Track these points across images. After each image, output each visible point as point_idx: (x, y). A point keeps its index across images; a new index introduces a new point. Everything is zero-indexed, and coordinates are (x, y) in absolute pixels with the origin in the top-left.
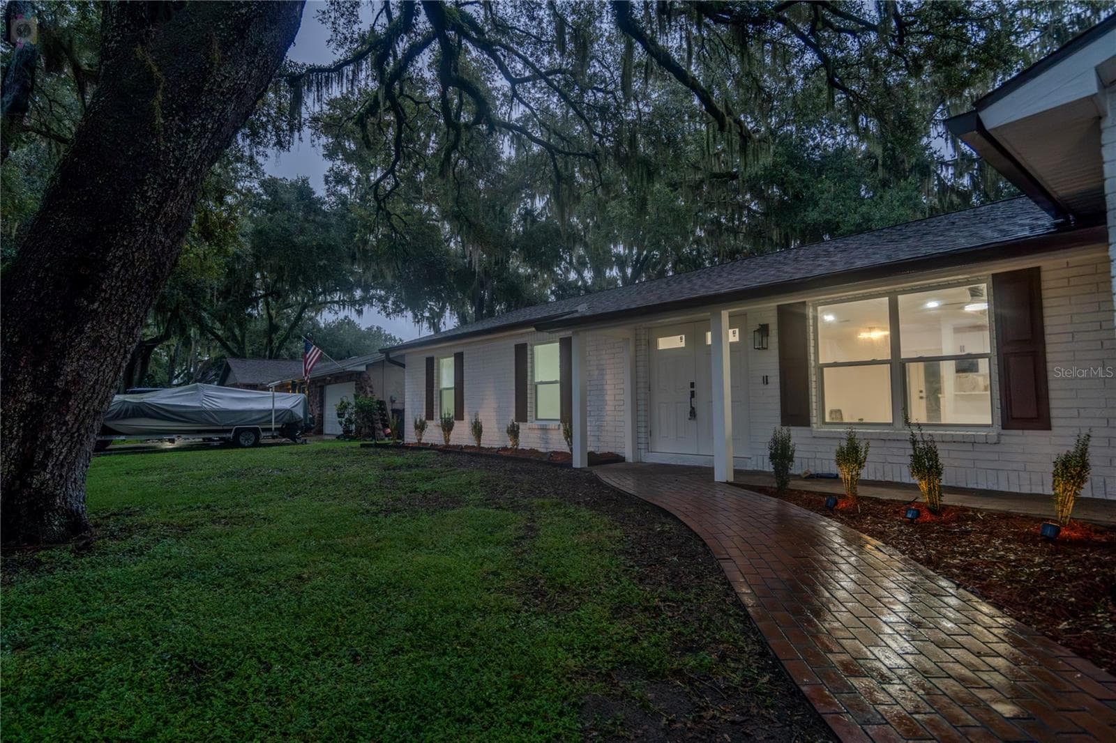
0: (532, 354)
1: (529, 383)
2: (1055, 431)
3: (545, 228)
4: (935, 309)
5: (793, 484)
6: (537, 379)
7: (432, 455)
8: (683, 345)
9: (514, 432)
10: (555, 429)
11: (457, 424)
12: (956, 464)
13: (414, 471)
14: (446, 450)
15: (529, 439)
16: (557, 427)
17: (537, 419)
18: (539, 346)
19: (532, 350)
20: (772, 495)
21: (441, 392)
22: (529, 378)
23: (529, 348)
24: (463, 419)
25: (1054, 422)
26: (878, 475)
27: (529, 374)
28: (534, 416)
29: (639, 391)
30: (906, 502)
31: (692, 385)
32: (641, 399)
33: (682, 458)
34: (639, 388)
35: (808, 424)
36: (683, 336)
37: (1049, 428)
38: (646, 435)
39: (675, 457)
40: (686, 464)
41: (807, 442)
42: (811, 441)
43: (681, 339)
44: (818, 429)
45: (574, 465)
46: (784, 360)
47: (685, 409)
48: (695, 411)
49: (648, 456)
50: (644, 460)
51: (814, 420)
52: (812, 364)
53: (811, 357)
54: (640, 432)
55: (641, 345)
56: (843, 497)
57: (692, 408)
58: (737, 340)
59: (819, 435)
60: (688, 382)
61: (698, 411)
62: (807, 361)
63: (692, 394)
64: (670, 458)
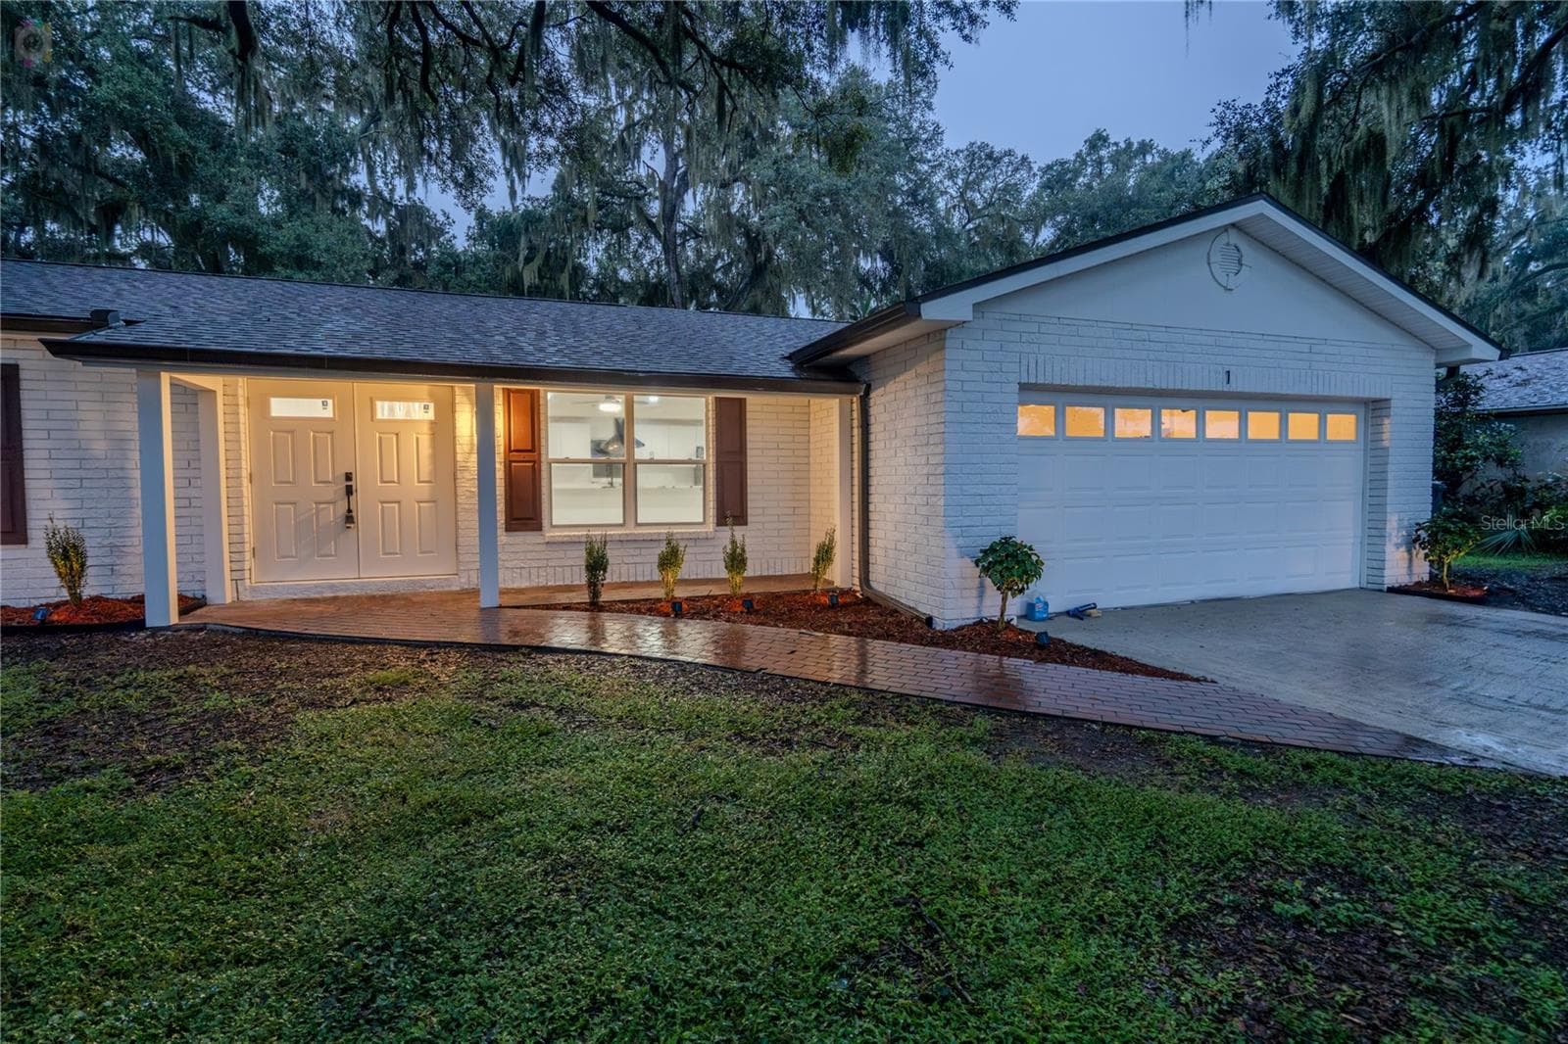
5: (605, 596)
8: (328, 413)
20: (586, 610)
25: (749, 519)
29: (233, 482)
30: (708, 597)
31: (348, 477)
32: (240, 497)
33: (332, 587)
34: (234, 478)
35: (539, 528)
36: (330, 402)
37: (746, 524)
38: (248, 556)
39: (316, 586)
40: (342, 594)
41: (538, 548)
42: (543, 547)
43: (324, 404)
44: (549, 534)
45: (151, 621)
46: (510, 451)
47: (334, 513)
48: (354, 514)
49: (253, 589)
50: (245, 597)
51: (545, 523)
52: (543, 459)
53: (543, 451)
54: (237, 552)
55: (238, 405)
56: (659, 600)
57: (349, 511)
58: (433, 418)
59: (552, 540)
60: (342, 471)
61: (360, 515)
62: (540, 454)
63: (349, 491)
64: (308, 589)
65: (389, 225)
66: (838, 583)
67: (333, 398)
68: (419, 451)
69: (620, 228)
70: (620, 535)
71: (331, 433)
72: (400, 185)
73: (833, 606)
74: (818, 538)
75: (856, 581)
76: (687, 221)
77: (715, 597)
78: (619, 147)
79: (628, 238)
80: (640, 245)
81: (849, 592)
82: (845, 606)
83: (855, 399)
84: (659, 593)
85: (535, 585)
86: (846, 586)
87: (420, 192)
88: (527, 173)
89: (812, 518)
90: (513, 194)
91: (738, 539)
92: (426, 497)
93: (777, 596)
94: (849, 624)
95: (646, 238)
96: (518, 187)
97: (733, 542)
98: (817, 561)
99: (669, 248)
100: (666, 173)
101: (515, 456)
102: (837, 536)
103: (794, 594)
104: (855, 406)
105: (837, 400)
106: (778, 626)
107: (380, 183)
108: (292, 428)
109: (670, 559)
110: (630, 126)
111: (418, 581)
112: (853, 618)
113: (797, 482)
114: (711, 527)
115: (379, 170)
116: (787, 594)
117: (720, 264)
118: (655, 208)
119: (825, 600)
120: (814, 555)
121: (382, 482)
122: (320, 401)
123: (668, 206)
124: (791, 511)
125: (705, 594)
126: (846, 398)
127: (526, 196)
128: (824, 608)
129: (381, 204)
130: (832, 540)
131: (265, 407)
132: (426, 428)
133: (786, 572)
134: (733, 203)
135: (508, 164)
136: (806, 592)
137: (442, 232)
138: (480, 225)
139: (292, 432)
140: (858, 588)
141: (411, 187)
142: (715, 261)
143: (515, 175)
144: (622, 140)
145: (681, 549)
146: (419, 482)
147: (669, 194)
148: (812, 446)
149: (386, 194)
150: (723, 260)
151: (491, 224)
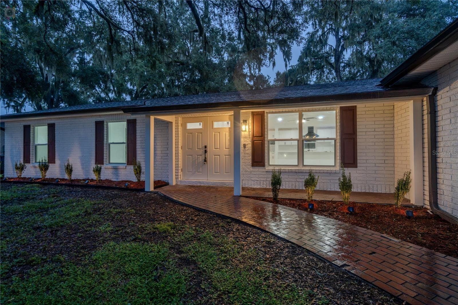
0: (107, 127)
1: (105, 143)
2: (358, 168)
3: (92, 69)
4: (322, 119)
5: (281, 196)
6: (110, 141)
7: (37, 188)
8: (201, 127)
9: (98, 171)
10: (123, 169)
11: (51, 165)
12: (324, 181)
13: (27, 203)
14: (45, 183)
15: (107, 174)
16: (124, 167)
17: (110, 163)
18: (111, 123)
19: (107, 125)
20: (271, 202)
21: (36, 146)
22: (105, 140)
23: (105, 123)
24: (55, 163)
25: (358, 165)
26: (293, 187)
27: (105, 138)
28: (108, 162)
29: (177, 149)
30: (331, 201)
31: (206, 147)
32: (178, 153)
33: (200, 182)
34: (177, 148)
35: (263, 165)
36: (201, 123)
37: (356, 167)
38: (180, 171)
39: (196, 182)
40: (202, 185)
41: (263, 173)
42: (265, 173)
43: (200, 124)
44: (268, 168)
45: (146, 190)
46: (254, 137)
47: (201, 159)
48: (207, 159)
49: (181, 181)
50: (179, 183)
51: (266, 164)
52: (266, 139)
53: (266, 136)
54: (177, 170)
55: (178, 126)
56: (305, 201)
57: (205, 158)
58: (230, 127)
59: (268, 170)
60: (204, 146)
61: (208, 159)
62: (264, 138)
63: (206, 152)
64: (193, 182)
65: (254, 82)
66: (413, 202)
67: (202, 122)
68: (225, 138)
69: (320, 68)
70: (295, 170)
71: (201, 133)
72: (257, 71)
73: (408, 217)
74: (399, 176)
75: (427, 203)
76: (345, 62)
77: (335, 202)
78: (319, 43)
79: (324, 72)
80: (328, 73)
81: (422, 208)
82: (418, 218)
83: (425, 99)
84: (305, 196)
85: (261, 187)
86: (420, 204)
87: (262, 72)
88: (290, 58)
89: (396, 166)
90: (286, 66)
91: (347, 175)
92: (227, 154)
93: (371, 206)
94: (423, 234)
95: (330, 71)
96: (288, 63)
97: (344, 176)
98: (398, 189)
99: (338, 71)
100: (336, 46)
101: (255, 138)
102: (412, 176)
103: (383, 205)
104: (425, 103)
105: (412, 101)
106: (367, 227)
107: (252, 72)
108: (192, 132)
109: (310, 182)
110: (323, 33)
111: (224, 183)
112: (426, 230)
113: (386, 147)
114: (338, 168)
115: (252, 68)
116: (377, 205)
117: (359, 74)
118: (333, 60)
119: (404, 212)
120: (396, 185)
121: (215, 149)
122: (199, 123)
123: (337, 56)
124: (383, 162)
125: (330, 200)
126: (418, 98)
127: (290, 65)
128: (402, 218)
129: (252, 77)
130: (408, 178)
131: (186, 126)
132: (228, 130)
133: (380, 192)
134: (364, 51)
135: (285, 57)
136: (391, 205)
137: (267, 81)
138: (277, 77)
139: (191, 133)
140: (429, 207)
141: (259, 70)
142: (357, 73)
143: (287, 60)
144: (320, 39)
145: (316, 177)
146: (225, 148)
147: (337, 52)
148: (395, 129)
149: (254, 74)
150: (360, 72)
151: (281, 76)
